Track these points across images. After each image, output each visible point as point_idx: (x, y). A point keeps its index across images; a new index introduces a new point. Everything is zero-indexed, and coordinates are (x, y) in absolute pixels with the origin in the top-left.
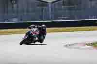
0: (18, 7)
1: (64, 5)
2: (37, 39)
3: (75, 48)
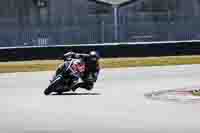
0: (49, 14)
2: (80, 81)
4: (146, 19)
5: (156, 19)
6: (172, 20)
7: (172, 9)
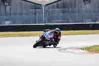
3: (68, 52)
5: (63, 12)
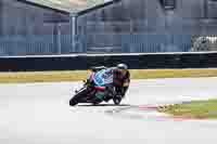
1: (103, 20)
4: (106, 30)
6: (135, 30)
7: (134, 18)
